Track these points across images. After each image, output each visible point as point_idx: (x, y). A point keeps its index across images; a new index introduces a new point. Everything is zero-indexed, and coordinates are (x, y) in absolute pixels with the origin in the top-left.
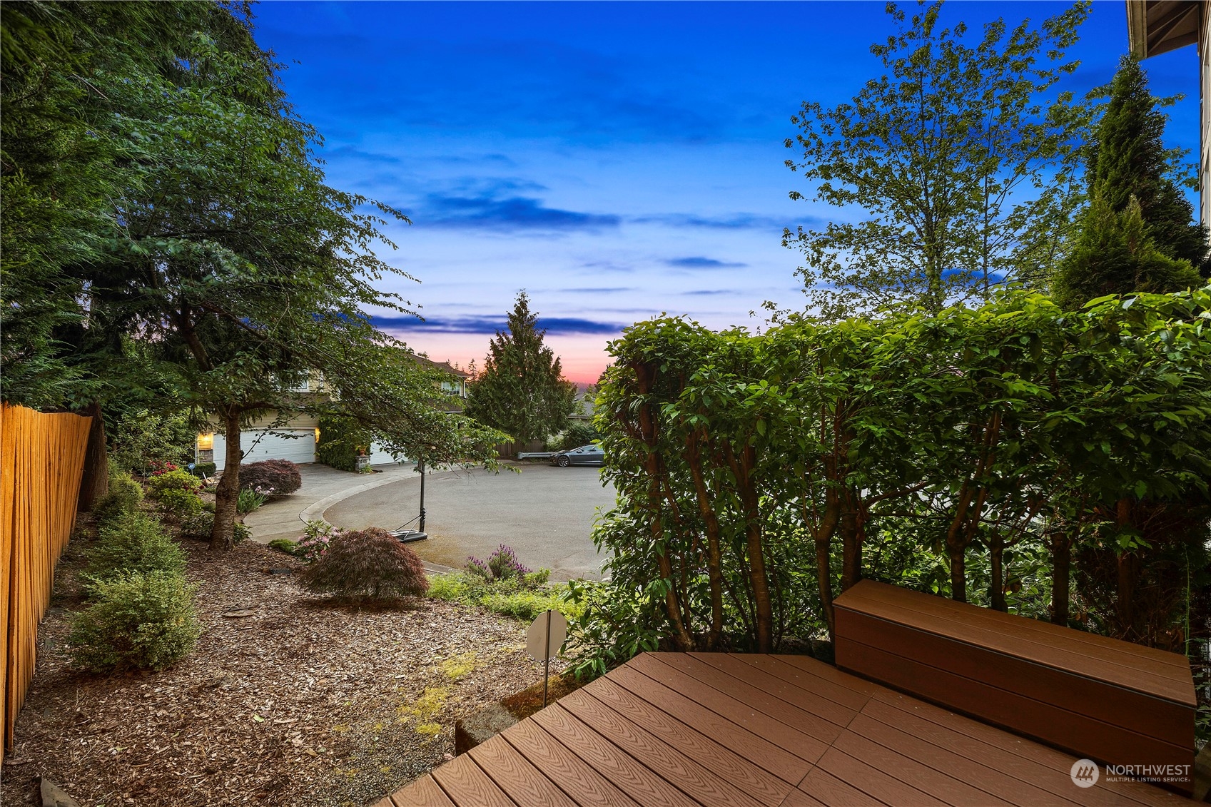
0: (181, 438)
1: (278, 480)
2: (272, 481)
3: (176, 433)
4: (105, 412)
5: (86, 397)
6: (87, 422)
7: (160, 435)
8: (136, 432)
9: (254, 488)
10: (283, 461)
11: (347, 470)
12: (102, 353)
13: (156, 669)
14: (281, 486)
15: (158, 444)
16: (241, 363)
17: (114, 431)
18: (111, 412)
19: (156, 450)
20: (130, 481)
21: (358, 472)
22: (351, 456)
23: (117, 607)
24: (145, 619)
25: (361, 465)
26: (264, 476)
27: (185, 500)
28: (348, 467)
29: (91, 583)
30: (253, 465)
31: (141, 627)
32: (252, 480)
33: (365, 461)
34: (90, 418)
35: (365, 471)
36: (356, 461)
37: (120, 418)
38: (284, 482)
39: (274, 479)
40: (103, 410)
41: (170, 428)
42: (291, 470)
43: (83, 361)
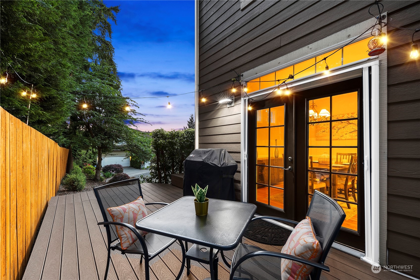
0: (92, 158)
1: (117, 170)
2: (115, 170)
3: (90, 156)
4: (73, 150)
5: (68, 144)
6: (68, 150)
7: (86, 156)
8: (80, 155)
9: (110, 171)
10: (118, 164)
11: (138, 169)
12: (71, 135)
13: (78, 191)
14: (117, 171)
15: (86, 159)
16: (99, 137)
17: (75, 155)
18: (74, 150)
19: (85, 160)
20: (78, 168)
21: (141, 169)
22: (139, 164)
23: (72, 179)
24: (76, 181)
25: (142, 167)
26: (113, 168)
27: (90, 172)
28: (138, 168)
29: (68, 175)
30: (110, 165)
31: (75, 182)
32: (110, 169)
33: (143, 166)
34: (69, 149)
35: (143, 169)
36: (140, 166)
37: (76, 152)
38: (118, 170)
39: (116, 169)
40: (72, 149)
41: (89, 154)
42: (120, 167)
43: (67, 137)
